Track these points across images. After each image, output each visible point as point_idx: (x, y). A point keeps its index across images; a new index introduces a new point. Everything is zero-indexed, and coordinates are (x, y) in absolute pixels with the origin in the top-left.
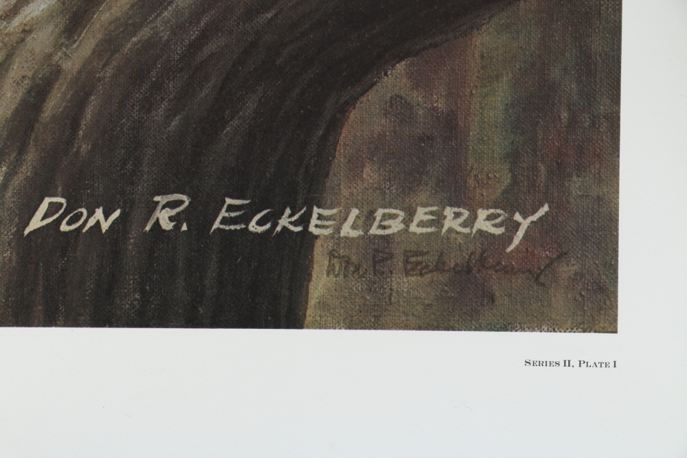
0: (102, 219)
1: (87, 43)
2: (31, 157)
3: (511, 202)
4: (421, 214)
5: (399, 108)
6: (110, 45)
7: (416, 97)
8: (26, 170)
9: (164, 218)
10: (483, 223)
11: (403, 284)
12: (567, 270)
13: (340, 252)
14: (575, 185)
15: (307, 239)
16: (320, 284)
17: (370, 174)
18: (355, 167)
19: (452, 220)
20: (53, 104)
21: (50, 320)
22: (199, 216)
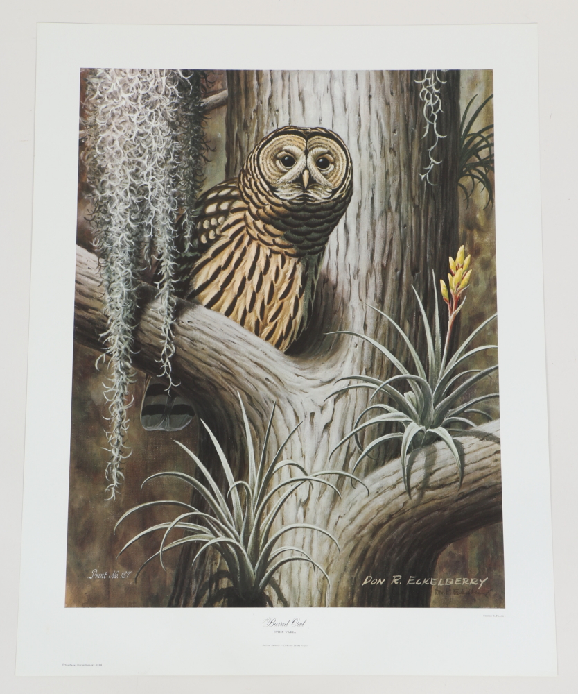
0: (381, 582)
1: (377, 539)
2: (364, 567)
3: (479, 577)
4: (457, 580)
5: (451, 554)
6: (382, 540)
7: (455, 552)
8: (363, 570)
9: (395, 581)
10: (472, 582)
11: (453, 597)
12: (493, 593)
13: (438, 589)
14: (494, 573)
15: (430, 586)
16: (434, 597)
17: (445, 570)
18: (441, 569)
19: (465, 581)
20: (369, 554)
21: (369, 605)
22: (404, 580)
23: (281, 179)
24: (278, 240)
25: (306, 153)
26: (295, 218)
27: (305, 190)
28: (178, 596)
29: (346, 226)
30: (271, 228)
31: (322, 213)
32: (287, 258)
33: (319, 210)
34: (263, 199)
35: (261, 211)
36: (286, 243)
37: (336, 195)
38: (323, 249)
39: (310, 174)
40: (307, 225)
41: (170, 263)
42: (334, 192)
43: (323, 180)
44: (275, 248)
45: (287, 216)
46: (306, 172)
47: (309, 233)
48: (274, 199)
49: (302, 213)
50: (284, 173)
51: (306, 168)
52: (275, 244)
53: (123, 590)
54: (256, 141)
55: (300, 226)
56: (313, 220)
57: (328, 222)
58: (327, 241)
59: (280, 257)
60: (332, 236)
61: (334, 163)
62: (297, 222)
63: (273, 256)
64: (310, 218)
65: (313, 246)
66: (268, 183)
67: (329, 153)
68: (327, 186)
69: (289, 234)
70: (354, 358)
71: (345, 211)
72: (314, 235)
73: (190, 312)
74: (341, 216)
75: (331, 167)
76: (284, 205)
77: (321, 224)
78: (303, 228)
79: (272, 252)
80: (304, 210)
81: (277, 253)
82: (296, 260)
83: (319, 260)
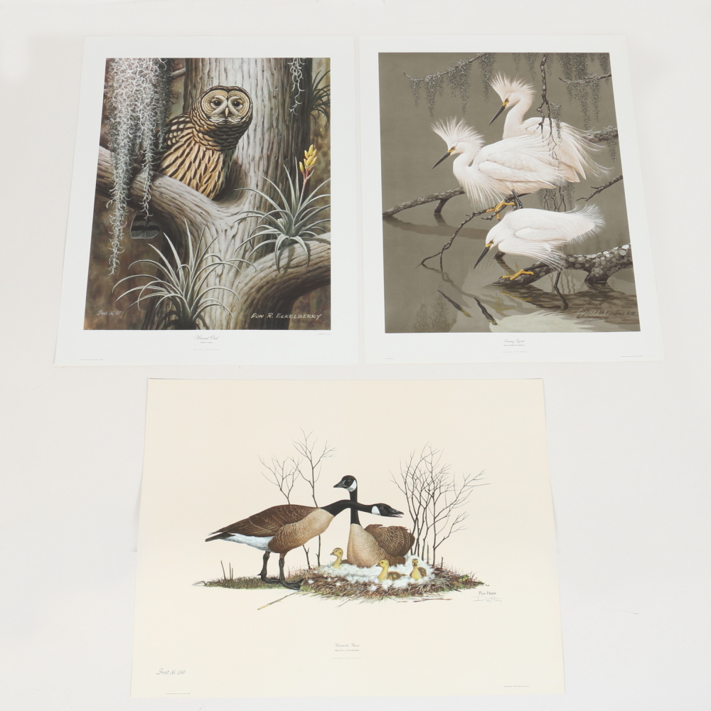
0: (261, 316)
1: (260, 294)
2: (252, 308)
3: (317, 314)
4: (305, 315)
5: (301, 302)
6: (263, 294)
7: (304, 301)
8: (251, 310)
9: (270, 316)
10: (313, 316)
11: (302, 324)
12: (324, 322)
13: (293, 320)
14: (325, 312)
15: (289, 319)
16: (291, 324)
17: (297, 310)
18: (295, 310)
19: (309, 316)
20: (255, 302)
21: (254, 329)
22: (274, 316)
23: (213, 113)
24: (210, 143)
25: (228, 99)
26: (220, 131)
27: (226, 118)
28: (148, 324)
29: (248, 135)
30: (207, 137)
31: (235, 129)
32: (215, 152)
33: (234, 127)
34: (203, 122)
35: (202, 128)
36: (215, 144)
37: (243, 120)
38: (235, 147)
39: (229, 110)
40: (227, 135)
41: (150, 154)
42: (242, 118)
43: (236, 112)
44: (209, 147)
45: (216, 131)
46: (227, 109)
47: (228, 139)
48: (209, 122)
49: (224, 129)
50: (215, 109)
51: (227, 107)
52: (209, 145)
53: (116, 321)
54: (200, 93)
55: (223, 135)
56: (230, 133)
57: (238, 133)
58: (237, 143)
59: (211, 152)
60: (240, 141)
61: (242, 104)
62: (221, 134)
63: (208, 151)
64: (228, 131)
65: (229, 146)
66: (206, 114)
67: (240, 99)
68: (238, 116)
69: (217, 140)
70: (250, 202)
71: (248, 128)
72: (230, 140)
73: (160, 179)
74: (245, 130)
75: (241, 106)
76: (214, 125)
77: (235, 134)
78: (225, 137)
79: (207, 149)
80: (226, 127)
81: (210, 149)
82: (220, 153)
83: (233, 153)
